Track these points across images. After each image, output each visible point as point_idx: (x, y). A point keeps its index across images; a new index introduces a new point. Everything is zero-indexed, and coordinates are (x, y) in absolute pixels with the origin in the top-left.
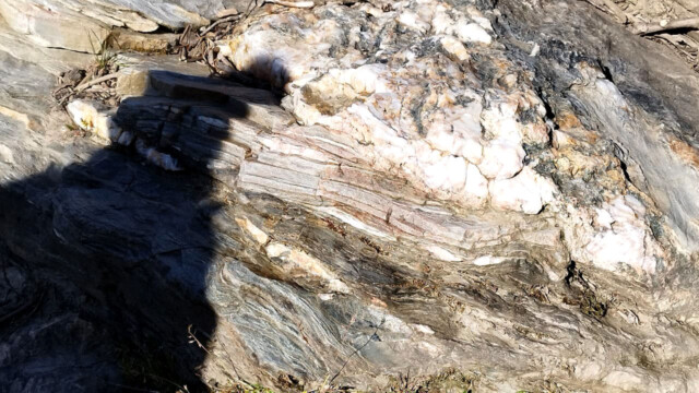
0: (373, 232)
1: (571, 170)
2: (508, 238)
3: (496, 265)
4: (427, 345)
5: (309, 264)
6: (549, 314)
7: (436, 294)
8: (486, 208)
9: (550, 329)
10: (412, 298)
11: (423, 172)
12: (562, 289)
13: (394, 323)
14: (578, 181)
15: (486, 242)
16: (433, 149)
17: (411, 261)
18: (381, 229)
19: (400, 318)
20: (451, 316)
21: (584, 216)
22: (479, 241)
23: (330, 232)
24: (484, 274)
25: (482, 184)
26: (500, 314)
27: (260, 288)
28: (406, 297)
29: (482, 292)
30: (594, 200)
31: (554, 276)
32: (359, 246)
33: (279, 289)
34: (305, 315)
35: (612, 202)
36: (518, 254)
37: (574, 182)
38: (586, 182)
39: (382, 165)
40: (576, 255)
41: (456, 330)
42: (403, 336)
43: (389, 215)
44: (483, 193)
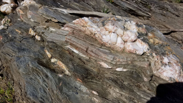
0: (81, 55)
1: (154, 43)
2: (130, 62)
3: (124, 72)
4: (95, 99)
5: (62, 66)
6: (142, 93)
7: (102, 81)
8: (123, 52)
9: (143, 99)
10: (93, 81)
11: (102, 37)
12: (148, 85)
13: (84, 89)
14: (156, 46)
15: (121, 62)
16: (106, 31)
17: (94, 68)
18: (84, 54)
19: (87, 87)
20: (106, 89)
21: (159, 58)
22: (119, 61)
23: (69, 55)
24: (119, 75)
25: (122, 43)
26: (124, 91)
27: (39, 69)
28: (90, 80)
29: (118, 81)
30: (162, 53)
31: (145, 79)
32: (78, 61)
33: (45, 70)
34: (51, 81)
35: (169, 55)
36: (133, 69)
37: (155, 46)
38: (160, 47)
39: (88, 32)
40: (155, 72)
41: (107, 95)
42: (87, 94)
43: (87, 49)
44: (122, 46)
